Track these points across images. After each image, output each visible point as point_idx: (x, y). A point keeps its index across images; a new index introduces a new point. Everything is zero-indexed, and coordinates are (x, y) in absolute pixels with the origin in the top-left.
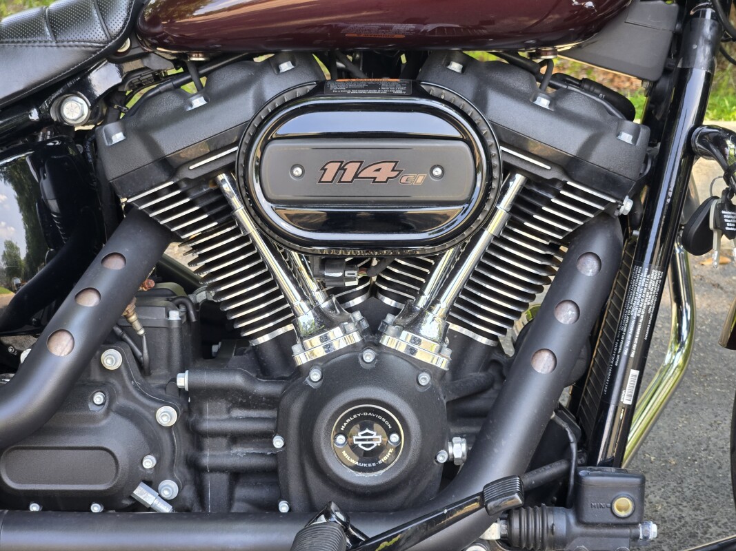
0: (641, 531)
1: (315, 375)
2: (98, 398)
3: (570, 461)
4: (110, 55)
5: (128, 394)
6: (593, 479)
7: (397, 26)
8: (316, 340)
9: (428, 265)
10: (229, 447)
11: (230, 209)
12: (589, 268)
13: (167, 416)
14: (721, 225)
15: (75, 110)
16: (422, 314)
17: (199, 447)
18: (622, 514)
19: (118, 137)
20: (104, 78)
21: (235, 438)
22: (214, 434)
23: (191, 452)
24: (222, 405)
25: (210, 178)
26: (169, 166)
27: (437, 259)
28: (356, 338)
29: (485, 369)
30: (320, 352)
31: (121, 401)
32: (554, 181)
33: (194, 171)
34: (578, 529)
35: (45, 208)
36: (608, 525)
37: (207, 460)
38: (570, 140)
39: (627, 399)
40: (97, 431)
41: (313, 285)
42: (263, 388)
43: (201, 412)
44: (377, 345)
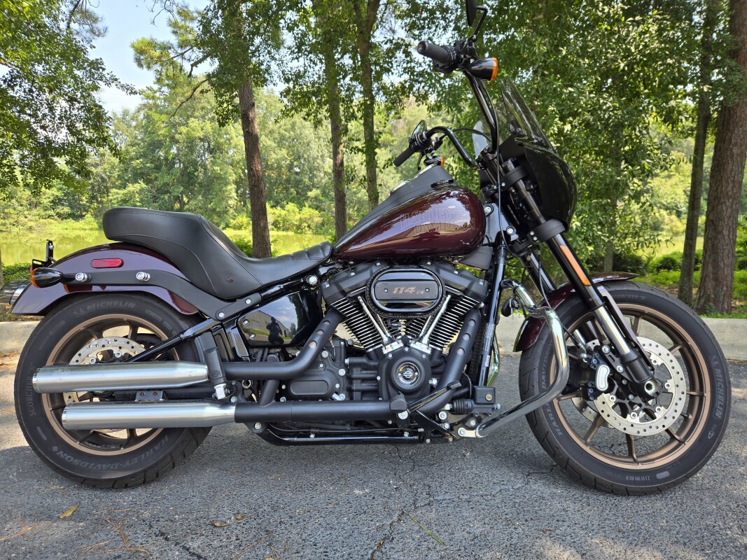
0: (495, 406)
1: (390, 356)
2: (321, 365)
3: (469, 387)
4: (324, 264)
5: (330, 366)
6: (478, 388)
7: (412, 250)
8: (389, 346)
9: (423, 322)
10: (361, 383)
11: (362, 307)
12: (472, 324)
13: (342, 372)
14: (513, 306)
15: (313, 280)
16: (422, 337)
17: (351, 383)
18: (489, 400)
19: (328, 286)
20: (323, 271)
21: (364, 380)
22: (357, 379)
23: (349, 386)
24: (359, 369)
25: (355, 297)
26: (344, 293)
27: (426, 320)
28: (402, 345)
29: (440, 359)
30: (391, 350)
31: (327, 367)
32: (461, 296)
33: (352, 294)
34: (475, 406)
35: (304, 310)
36: (484, 404)
37: (354, 388)
38: (465, 283)
39: (487, 365)
40: (322, 375)
41: (387, 332)
42: (372, 363)
43: (352, 372)
44: (409, 347)
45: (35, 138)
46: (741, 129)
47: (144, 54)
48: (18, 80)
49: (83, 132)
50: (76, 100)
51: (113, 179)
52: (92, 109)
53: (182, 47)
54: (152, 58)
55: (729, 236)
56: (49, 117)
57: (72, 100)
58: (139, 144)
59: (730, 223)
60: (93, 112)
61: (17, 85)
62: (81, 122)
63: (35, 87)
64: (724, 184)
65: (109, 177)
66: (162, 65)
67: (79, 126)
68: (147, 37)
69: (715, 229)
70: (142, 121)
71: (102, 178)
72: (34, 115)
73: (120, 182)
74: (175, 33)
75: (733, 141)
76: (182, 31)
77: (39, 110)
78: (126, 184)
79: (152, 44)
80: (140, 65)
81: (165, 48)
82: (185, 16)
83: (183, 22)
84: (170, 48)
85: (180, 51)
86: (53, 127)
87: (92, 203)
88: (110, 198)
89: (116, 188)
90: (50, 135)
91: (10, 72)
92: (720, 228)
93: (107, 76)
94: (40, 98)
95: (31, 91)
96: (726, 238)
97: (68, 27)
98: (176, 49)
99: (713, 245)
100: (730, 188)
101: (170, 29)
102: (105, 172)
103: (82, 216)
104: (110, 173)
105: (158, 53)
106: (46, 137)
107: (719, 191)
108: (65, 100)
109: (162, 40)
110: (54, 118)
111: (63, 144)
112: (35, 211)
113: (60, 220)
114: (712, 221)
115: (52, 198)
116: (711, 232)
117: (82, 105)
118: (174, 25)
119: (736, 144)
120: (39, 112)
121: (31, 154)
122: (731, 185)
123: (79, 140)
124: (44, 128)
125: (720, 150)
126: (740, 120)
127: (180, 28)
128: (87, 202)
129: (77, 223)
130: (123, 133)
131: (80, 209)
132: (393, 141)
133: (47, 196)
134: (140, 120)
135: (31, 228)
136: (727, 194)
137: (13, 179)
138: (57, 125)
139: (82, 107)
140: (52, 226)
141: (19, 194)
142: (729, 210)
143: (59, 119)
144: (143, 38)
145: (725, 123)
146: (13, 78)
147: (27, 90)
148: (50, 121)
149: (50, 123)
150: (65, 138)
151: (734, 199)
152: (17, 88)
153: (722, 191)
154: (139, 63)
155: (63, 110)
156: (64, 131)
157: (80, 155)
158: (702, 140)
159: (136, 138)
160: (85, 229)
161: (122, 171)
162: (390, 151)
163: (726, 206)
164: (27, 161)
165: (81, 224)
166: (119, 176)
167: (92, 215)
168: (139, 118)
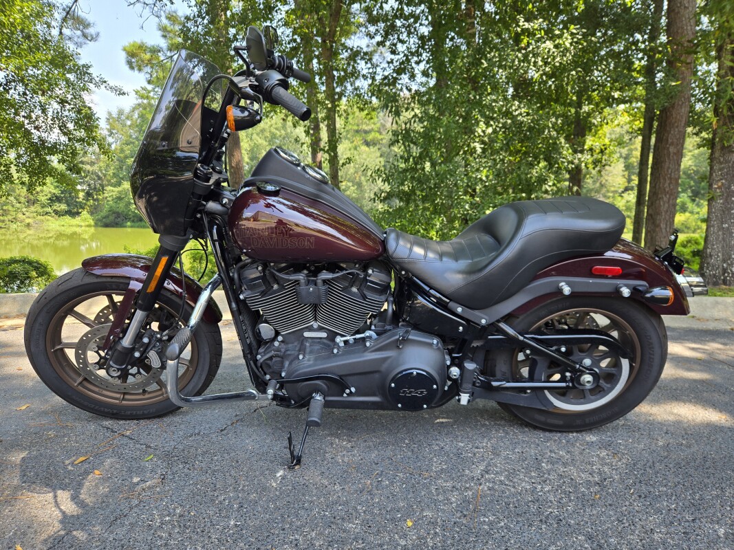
45: (29, 138)
46: (676, 130)
47: (136, 57)
48: (13, 84)
49: (74, 132)
50: (67, 102)
51: (109, 178)
52: (82, 110)
53: (171, 50)
54: (143, 61)
55: (666, 229)
56: (42, 118)
57: (63, 102)
58: (133, 143)
59: (667, 217)
60: (82, 113)
61: (11, 88)
62: (72, 122)
63: (28, 90)
64: (662, 181)
65: (105, 175)
66: (152, 67)
67: (71, 126)
68: (139, 41)
69: (653, 223)
70: (137, 120)
71: (98, 176)
72: (28, 117)
73: (115, 179)
74: (164, 36)
75: (670, 141)
76: (171, 35)
77: (33, 112)
78: (121, 182)
79: (142, 47)
80: (132, 68)
81: (154, 52)
82: (174, 21)
83: (172, 26)
84: (159, 51)
85: (169, 54)
86: (46, 127)
87: (88, 200)
88: (106, 195)
89: (111, 186)
90: (43, 135)
91: (5, 77)
92: (658, 222)
93: (96, 79)
94: (34, 101)
95: (25, 94)
96: (664, 231)
97: (61, 33)
98: (166, 52)
99: (652, 238)
100: (667, 185)
101: (160, 33)
102: (101, 171)
103: (78, 213)
104: (106, 171)
105: (148, 56)
106: (39, 137)
107: (657, 187)
108: (57, 102)
109: (153, 44)
110: (47, 119)
111: (56, 143)
112: (32, 209)
113: (57, 217)
114: (651, 215)
115: (49, 196)
116: (650, 226)
117: (72, 106)
118: (163, 29)
119: (672, 144)
120: (32, 114)
121: (26, 154)
122: (668, 182)
123: (70, 140)
124: (37, 128)
125: (658, 149)
126: (676, 122)
127: (169, 32)
128: (83, 199)
129: (73, 220)
130: (118, 131)
131: (76, 206)
132: (382, 139)
133: (44, 193)
134: (134, 120)
135: (28, 224)
136: (665, 190)
137: (9, 177)
138: (50, 126)
139: (73, 108)
140: (50, 224)
141: (17, 192)
142: (666, 205)
143: (52, 120)
144: (135, 42)
145: (663, 124)
146: (8, 82)
147: (21, 93)
148: (43, 122)
149: (43, 124)
150: (57, 138)
151: (671, 195)
152: (12, 91)
153: (660, 188)
154: (130, 64)
155: (55, 112)
156: (57, 130)
157: (71, 153)
158: (647, 140)
159: (131, 136)
160: (81, 226)
161: (117, 169)
162: (379, 149)
163: (663, 201)
164: (23, 161)
165: (77, 220)
166: (114, 174)
167: (87, 212)
168: (134, 117)
